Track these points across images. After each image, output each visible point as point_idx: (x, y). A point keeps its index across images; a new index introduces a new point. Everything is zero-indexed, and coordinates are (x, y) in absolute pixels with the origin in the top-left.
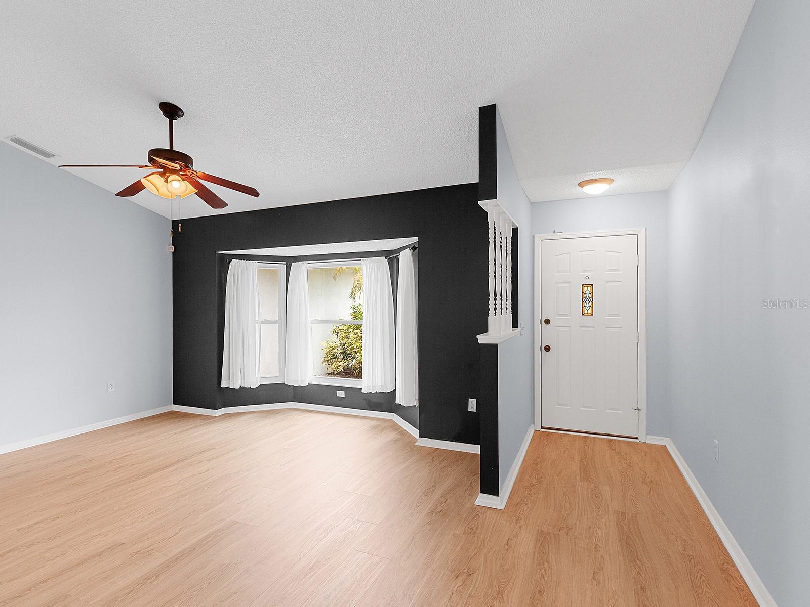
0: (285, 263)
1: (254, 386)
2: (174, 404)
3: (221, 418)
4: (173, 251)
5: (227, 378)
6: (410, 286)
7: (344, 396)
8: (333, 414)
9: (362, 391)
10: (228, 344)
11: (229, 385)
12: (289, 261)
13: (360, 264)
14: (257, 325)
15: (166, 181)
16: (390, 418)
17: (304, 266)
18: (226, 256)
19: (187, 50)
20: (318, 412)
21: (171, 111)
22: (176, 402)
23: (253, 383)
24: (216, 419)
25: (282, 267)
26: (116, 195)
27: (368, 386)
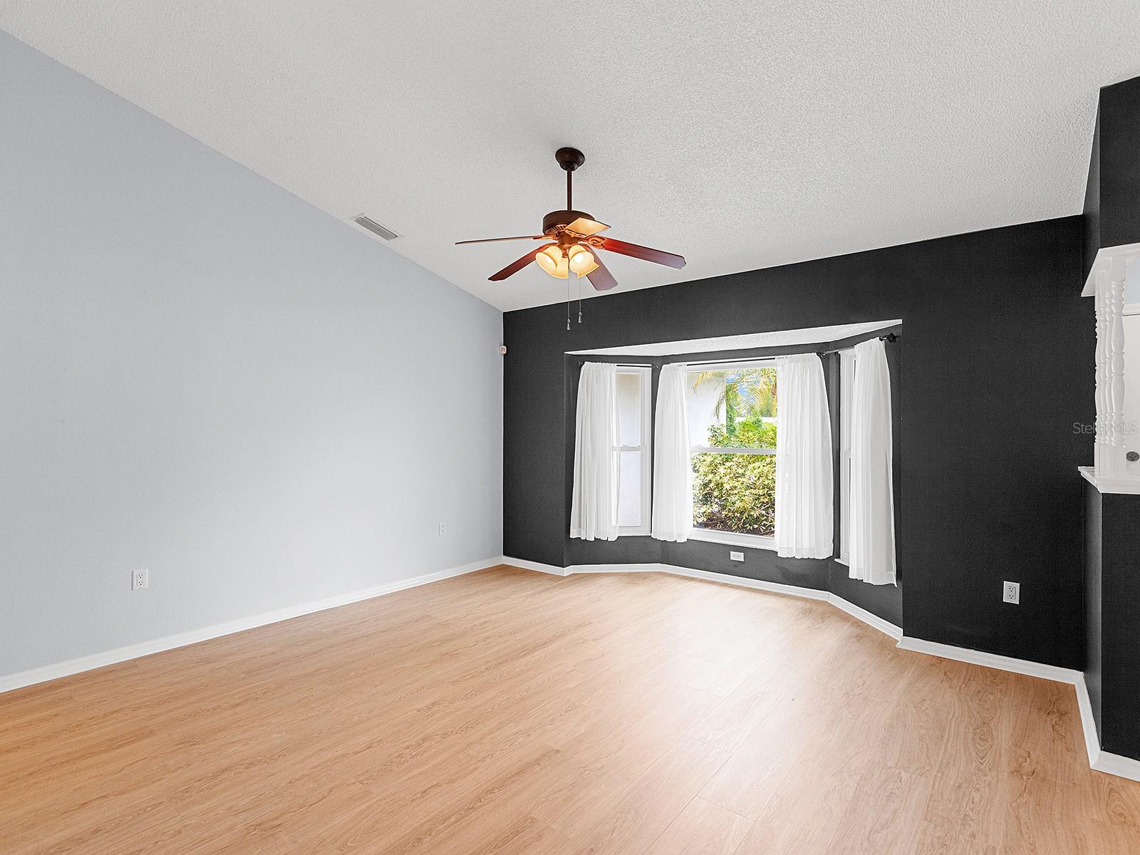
0: (650, 365)
1: (613, 538)
2: (504, 554)
3: (570, 579)
4: (505, 353)
5: (577, 525)
6: (882, 396)
7: (743, 560)
8: (726, 585)
9: (779, 555)
10: (578, 478)
11: (580, 535)
12: (657, 363)
13: (774, 365)
14: (615, 453)
15: (565, 255)
16: (824, 599)
17: (682, 369)
18: (575, 357)
19: (630, 65)
20: (701, 581)
21: (570, 158)
22: (507, 552)
23: (610, 533)
24: (565, 581)
25: (646, 372)
26: (489, 279)
27: (788, 548)
